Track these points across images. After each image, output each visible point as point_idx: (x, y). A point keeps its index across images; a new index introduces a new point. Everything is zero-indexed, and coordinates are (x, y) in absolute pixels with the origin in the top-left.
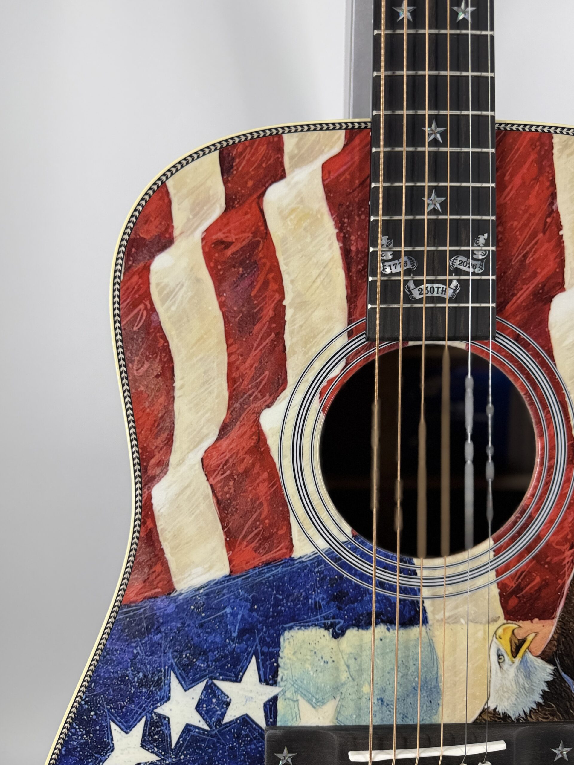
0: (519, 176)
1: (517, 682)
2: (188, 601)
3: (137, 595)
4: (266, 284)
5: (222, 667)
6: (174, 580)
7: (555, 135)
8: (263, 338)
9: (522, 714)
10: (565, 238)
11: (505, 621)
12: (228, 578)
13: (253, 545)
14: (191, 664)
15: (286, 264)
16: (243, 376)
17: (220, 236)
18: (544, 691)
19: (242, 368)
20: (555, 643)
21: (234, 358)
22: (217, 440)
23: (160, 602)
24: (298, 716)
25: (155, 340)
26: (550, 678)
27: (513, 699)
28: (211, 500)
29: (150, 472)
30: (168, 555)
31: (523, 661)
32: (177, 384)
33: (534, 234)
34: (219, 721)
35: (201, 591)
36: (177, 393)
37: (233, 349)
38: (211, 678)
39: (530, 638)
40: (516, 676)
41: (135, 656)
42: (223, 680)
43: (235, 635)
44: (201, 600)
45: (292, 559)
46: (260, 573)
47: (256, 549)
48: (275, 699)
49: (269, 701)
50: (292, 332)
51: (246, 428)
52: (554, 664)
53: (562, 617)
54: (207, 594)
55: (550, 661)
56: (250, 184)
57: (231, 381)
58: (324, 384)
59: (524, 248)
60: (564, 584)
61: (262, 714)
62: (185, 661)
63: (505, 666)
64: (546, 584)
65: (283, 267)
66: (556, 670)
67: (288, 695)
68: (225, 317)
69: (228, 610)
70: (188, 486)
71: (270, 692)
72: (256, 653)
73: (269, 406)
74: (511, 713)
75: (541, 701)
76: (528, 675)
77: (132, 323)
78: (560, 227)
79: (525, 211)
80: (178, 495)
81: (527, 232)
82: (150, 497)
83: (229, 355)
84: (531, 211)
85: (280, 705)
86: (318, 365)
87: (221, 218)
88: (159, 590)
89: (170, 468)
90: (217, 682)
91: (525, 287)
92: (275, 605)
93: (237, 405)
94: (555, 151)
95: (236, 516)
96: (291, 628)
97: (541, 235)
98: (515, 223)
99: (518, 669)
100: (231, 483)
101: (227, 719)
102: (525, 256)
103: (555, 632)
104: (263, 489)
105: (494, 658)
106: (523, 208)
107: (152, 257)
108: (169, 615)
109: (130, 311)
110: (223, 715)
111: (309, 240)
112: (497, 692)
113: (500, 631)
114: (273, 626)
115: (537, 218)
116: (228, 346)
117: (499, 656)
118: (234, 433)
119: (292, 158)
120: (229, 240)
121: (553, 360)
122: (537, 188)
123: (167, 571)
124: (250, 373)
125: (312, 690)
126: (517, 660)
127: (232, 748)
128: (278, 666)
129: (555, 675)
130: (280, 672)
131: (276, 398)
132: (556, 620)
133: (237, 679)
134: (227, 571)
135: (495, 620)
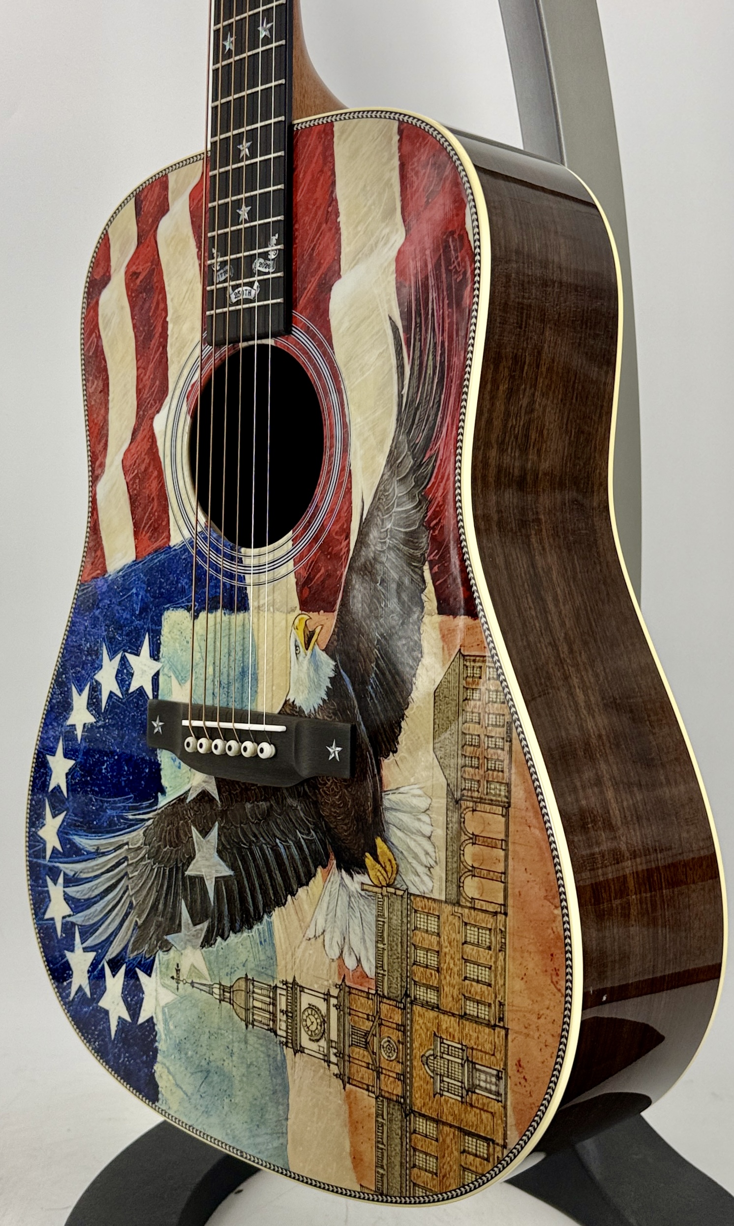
0: (310, 170)
1: (309, 676)
2: (114, 581)
3: (88, 575)
4: (158, 304)
5: (130, 642)
6: (107, 563)
7: (335, 123)
8: (156, 353)
9: (313, 711)
10: (341, 225)
11: (300, 612)
12: (135, 562)
13: (149, 534)
14: (114, 638)
15: (169, 285)
16: (144, 386)
17: (134, 268)
18: (327, 687)
19: (144, 379)
20: (335, 637)
21: (140, 370)
22: (131, 443)
23: (100, 582)
24: (170, 691)
25: (100, 362)
26: (332, 674)
27: (306, 692)
28: (127, 496)
29: (96, 473)
30: (104, 542)
31: (313, 655)
32: (110, 398)
33: (320, 225)
34: (128, 690)
35: (120, 573)
36: (111, 405)
37: (140, 363)
38: (125, 651)
39: (317, 631)
40: (308, 669)
41: (86, 628)
42: (130, 653)
43: (137, 612)
44: (120, 580)
45: (170, 547)
46: (152, 559)
47: (150, 538)
48: (157, 674)
49: (155, 675)
50: (171, 345)
51: (146, 431)
52: (336, 661)
53: (340, 611)
54: (123, 576)
55: (333, 657)
56: (150, 220)
57: (139, 391)
58: (190, 388)
59: (312, 241)
60: (342, 574)
61: (151, 687)
62: (111, 635)
63: (301, 658)
64: (329, 576)
65: (167, 288)
66: (336, 666)
67: (166, 670)
68: (136, 337)
69: (134, 591)
70: (115, 484)
71: (155, 666)
72: (148, 631)
73: (158, 412)
74: (304, 708)
75: (326, 698)
76: (317, 669)
77: (88, 350)
78: (337, 214)
79: (314, 204)
80: (110, 492)
81: (315, 225)
82: (95, 494)
83: (138, 369)
84: (318, 204)
85: (161, 679)
86: (186, 373)
87: (135, 253)
88: (99, 572)
89: (106, 469)
90: (127, 654)
91: (313, 279)
92: (160, 588)
93: (141, 413)
94: (335, 139)
95: (140, 509)
96: (168, 609)
97: (324, 226)
98: (307, 218)
99: (310, 663)
100: (137, 481)
101: (132, 689)
102: (313, 249)
103: (336, 626)
104: (154, 484)
105: (293, 648)
106: (312, 202)
107: (100, 293)
108: (104, 593)
109: (89, 339)
110: (129, 685)
111: (181, 262)
112: (295, 684)
113: (297, 621)
114: (158, 606)
115: (322, 209)
116: (137, 361)
117: (296, 646)
118: (139, 437)
119: (173, 193)
120: (138, 271)
121: (333, 349)
122: (322, 179)
123: (103, 556)
124: (148, 383)
125: (179, 667)
126: (309, 652)
127: (133, 716)
128: (160, 643)
129: (335, 671)
130: (162, 649)
131: (162, 405)
132: (336, 613)
133: (138, 655)
134: (134, 558)
135: (293, 610)
